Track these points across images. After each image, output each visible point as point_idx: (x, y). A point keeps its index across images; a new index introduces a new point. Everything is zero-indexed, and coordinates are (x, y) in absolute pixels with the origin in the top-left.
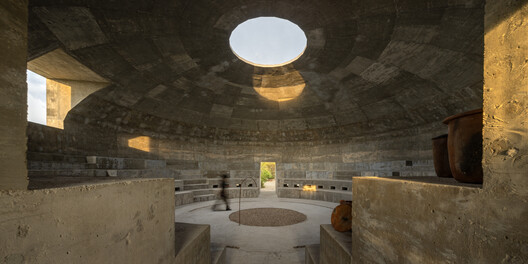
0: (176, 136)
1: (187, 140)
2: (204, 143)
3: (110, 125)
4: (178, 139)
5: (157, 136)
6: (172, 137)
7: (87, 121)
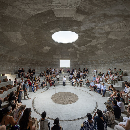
0: (94, 65)
1: (99, 65)
2: (106, 65)
3: (77, 65)
4: (96, 65)
5: (89, 65)
6: (93, 65)
7: (73, 65)
